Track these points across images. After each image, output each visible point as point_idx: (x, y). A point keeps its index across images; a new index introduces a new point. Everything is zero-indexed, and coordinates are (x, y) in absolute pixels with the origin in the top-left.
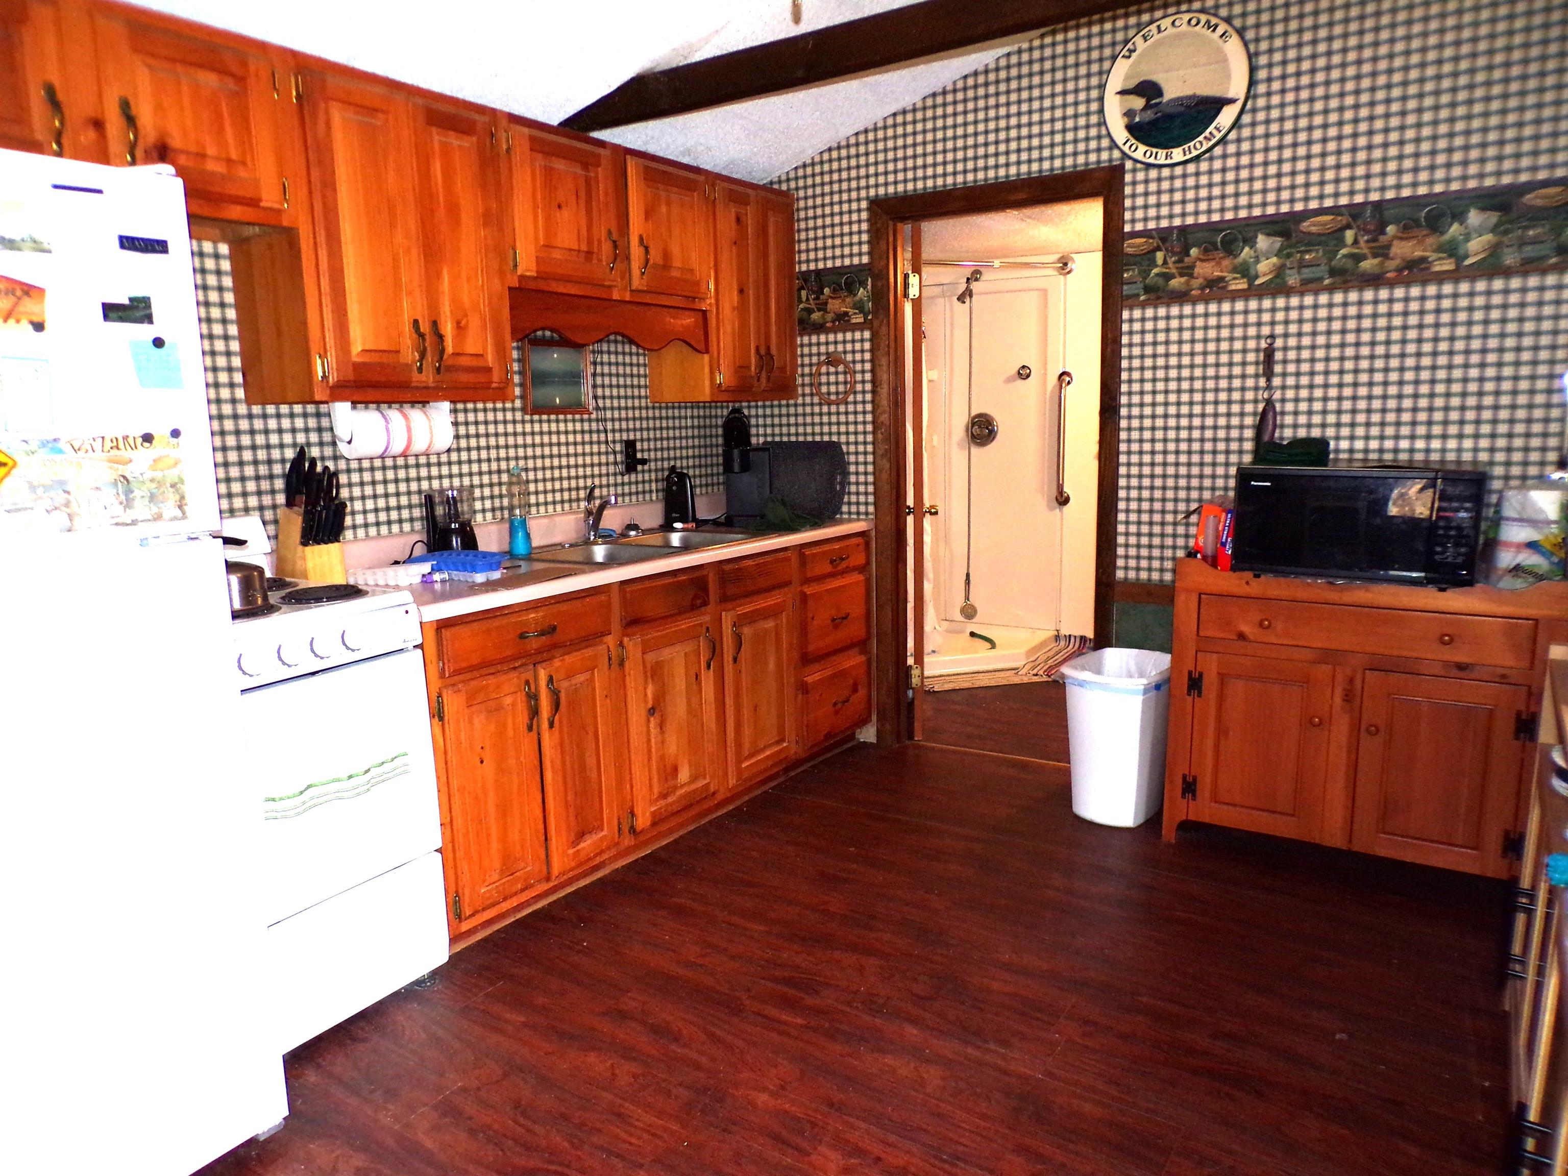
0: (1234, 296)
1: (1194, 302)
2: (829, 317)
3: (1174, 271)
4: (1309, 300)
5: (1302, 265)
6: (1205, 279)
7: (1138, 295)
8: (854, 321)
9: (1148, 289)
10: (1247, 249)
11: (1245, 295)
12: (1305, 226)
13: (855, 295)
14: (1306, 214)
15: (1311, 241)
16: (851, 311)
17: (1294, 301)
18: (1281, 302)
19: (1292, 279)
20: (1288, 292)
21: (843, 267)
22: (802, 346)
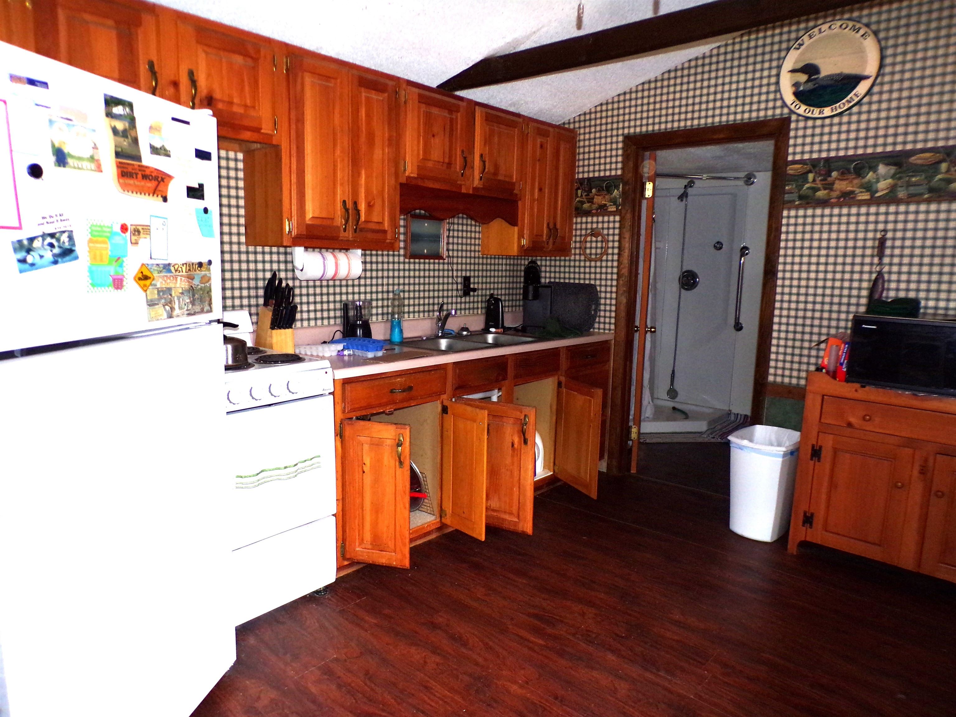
0: (860, 204)
1: (832, 206)
2: (594, 206)
3: (820, 186)
4: (912, 208)
5: (909, 185)
6: (841, 192)
7: (794, 201)
8: (610, 210)
9: (801, 198)
10: (871, 174)
11: (868, 203)
12: (912, 159)
13: (612, 194)
14: (913, 152)
15: (917, 169)
16: (608, 204)
17: (902, 208)
18: (892, 209)
19: (902, 194)
20: (898, 202)
21: (605, 177)
22: (576, 223)
